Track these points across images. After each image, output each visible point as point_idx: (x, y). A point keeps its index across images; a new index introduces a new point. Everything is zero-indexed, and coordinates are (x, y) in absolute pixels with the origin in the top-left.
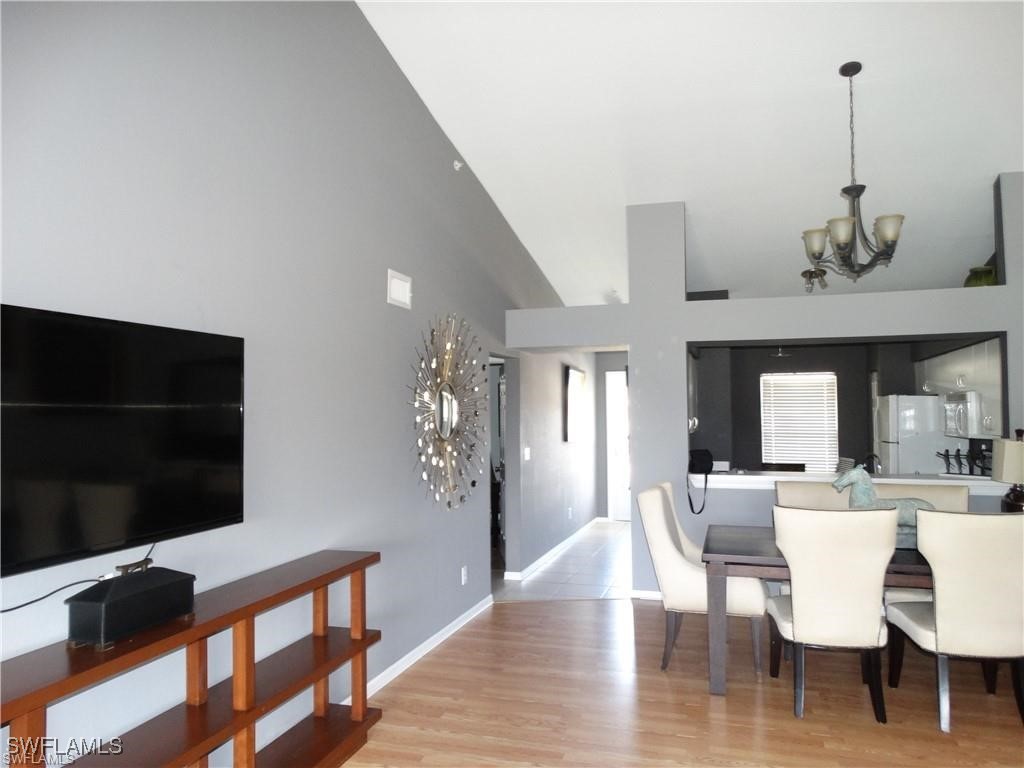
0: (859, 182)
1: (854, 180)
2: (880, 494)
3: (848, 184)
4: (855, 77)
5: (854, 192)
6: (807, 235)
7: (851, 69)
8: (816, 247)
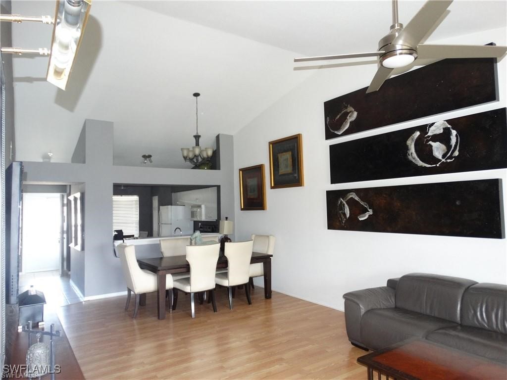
0: (199, 134)
1: (197, 133)
2: (204, 240)
3: (195, 134)
4: (198, 97)
5: (197, 137)
6: (182, 149)
7: (196, 95)
8: (185, 154)
